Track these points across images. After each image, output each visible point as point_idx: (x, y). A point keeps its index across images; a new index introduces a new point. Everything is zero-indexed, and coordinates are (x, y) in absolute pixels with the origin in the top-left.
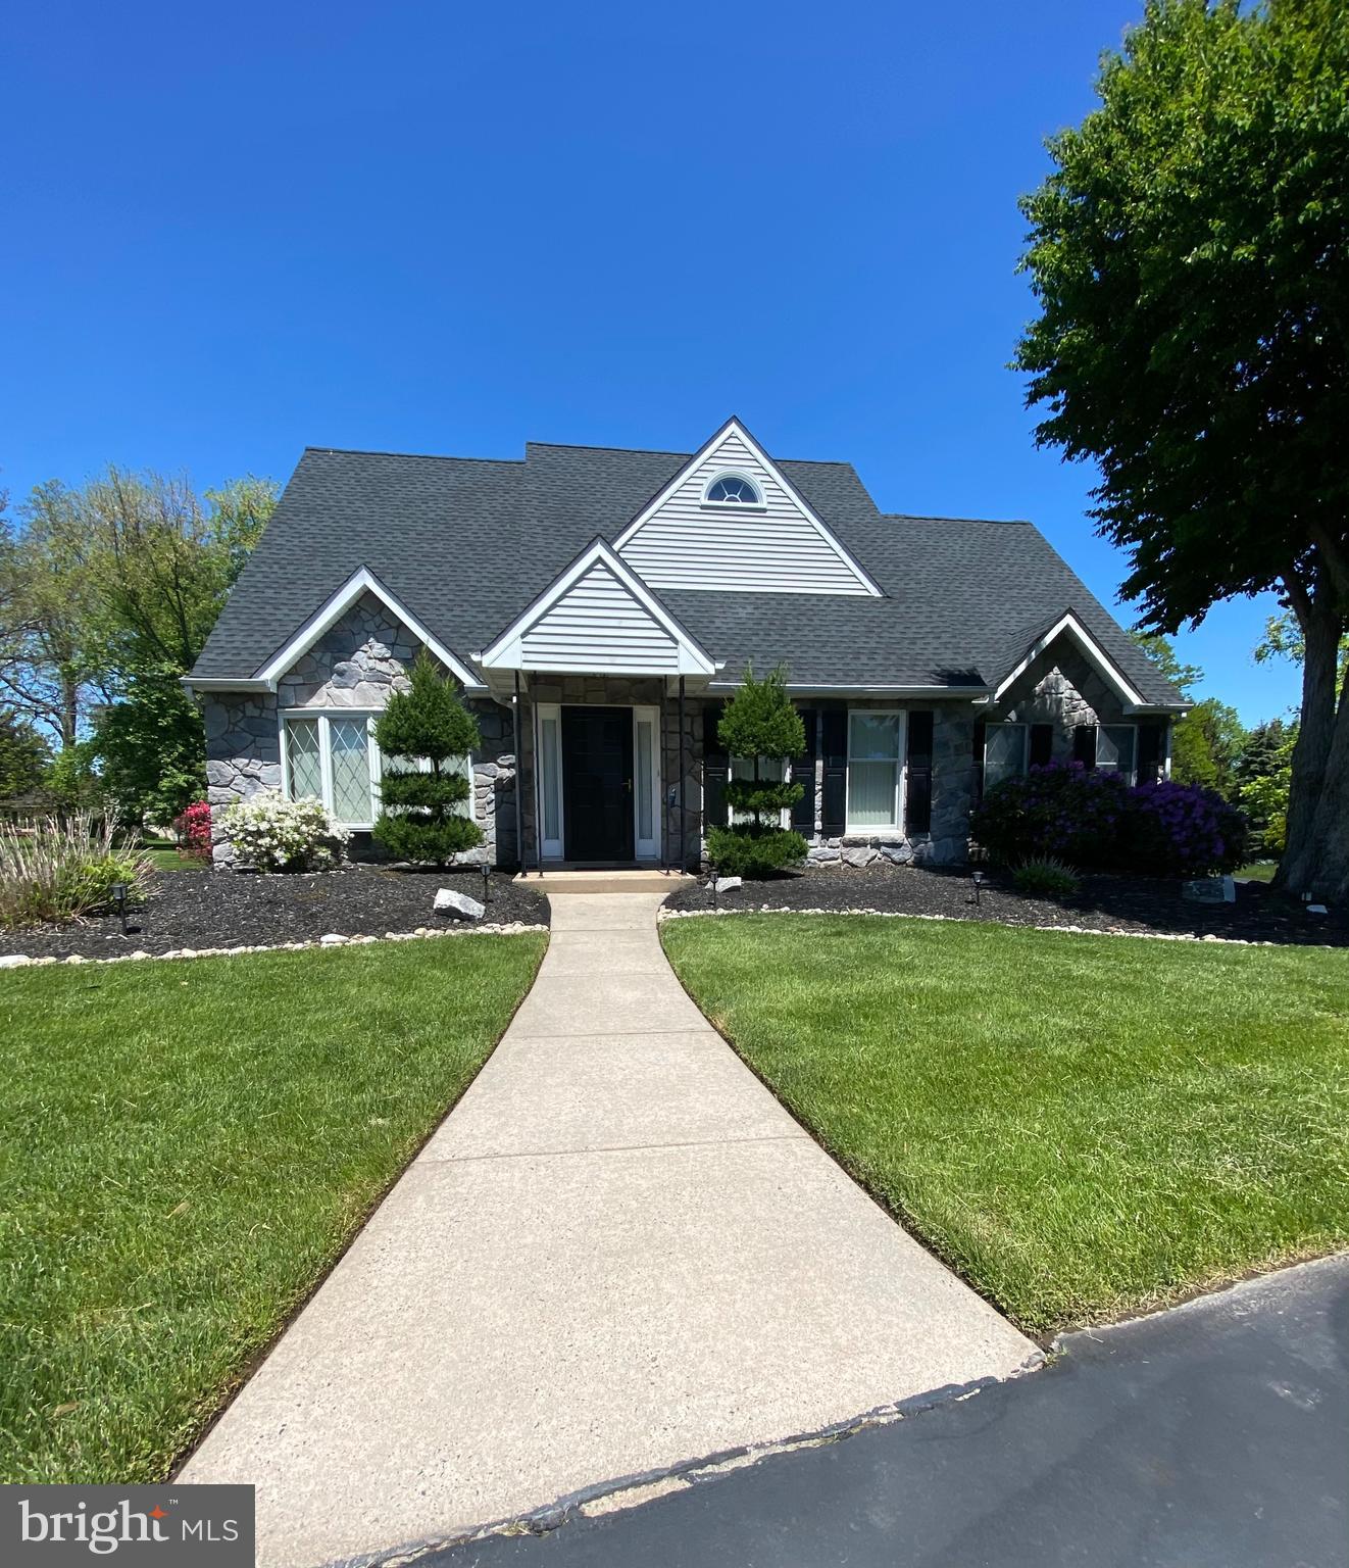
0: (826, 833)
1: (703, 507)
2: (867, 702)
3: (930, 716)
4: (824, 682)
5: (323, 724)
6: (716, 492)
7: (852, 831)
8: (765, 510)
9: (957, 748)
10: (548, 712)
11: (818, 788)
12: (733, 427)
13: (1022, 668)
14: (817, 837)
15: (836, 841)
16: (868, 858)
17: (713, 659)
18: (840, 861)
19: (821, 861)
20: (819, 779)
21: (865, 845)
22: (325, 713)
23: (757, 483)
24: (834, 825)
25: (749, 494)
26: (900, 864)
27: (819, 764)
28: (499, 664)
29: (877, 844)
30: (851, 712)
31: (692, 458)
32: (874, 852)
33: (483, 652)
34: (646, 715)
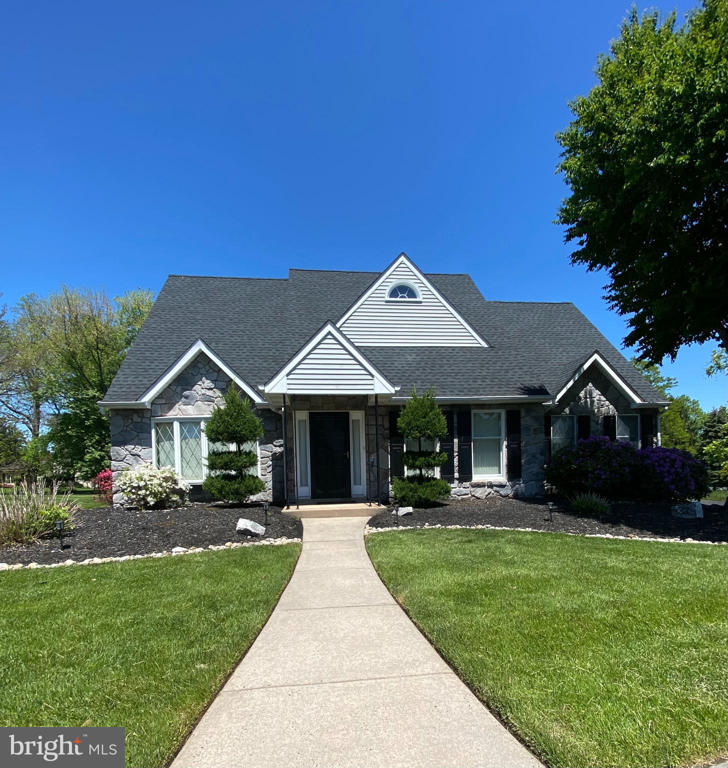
0: (461, 480)
1: (386, 302)
2: (482, 405)
3: (519, 412)
4: (457, 395)
5: (176, 425)
6: (394, 293)
7: (476, 478)
8: (421, 302)
9: (535, 430)
10: (302, 416)
11: (455, 454)
12: (402, 258)
13: (571, 383)
14: (456, 482)
15: (467, 484)
16: (486, 494)
17: (393, 384)
18: (470, 495)
19: (459, 496)
20: (456, 449)
21: (484, 486)
22: (177, 419)
23: (416, 287)
24: (466, 476)
25: (412, 294)
26: (505, 497)
27: (456, 440)
28: (273, 391)
29: (491, 486)
30: (473, 411)
31: (381, 275)
32: (490, 490)
33: (265, 384)
34: (357, 416)
